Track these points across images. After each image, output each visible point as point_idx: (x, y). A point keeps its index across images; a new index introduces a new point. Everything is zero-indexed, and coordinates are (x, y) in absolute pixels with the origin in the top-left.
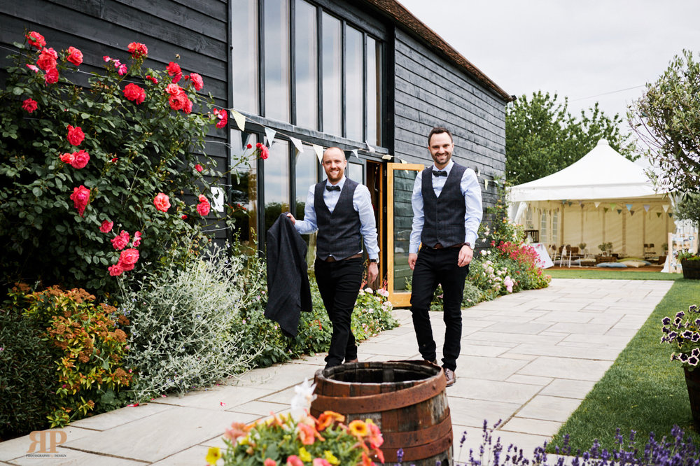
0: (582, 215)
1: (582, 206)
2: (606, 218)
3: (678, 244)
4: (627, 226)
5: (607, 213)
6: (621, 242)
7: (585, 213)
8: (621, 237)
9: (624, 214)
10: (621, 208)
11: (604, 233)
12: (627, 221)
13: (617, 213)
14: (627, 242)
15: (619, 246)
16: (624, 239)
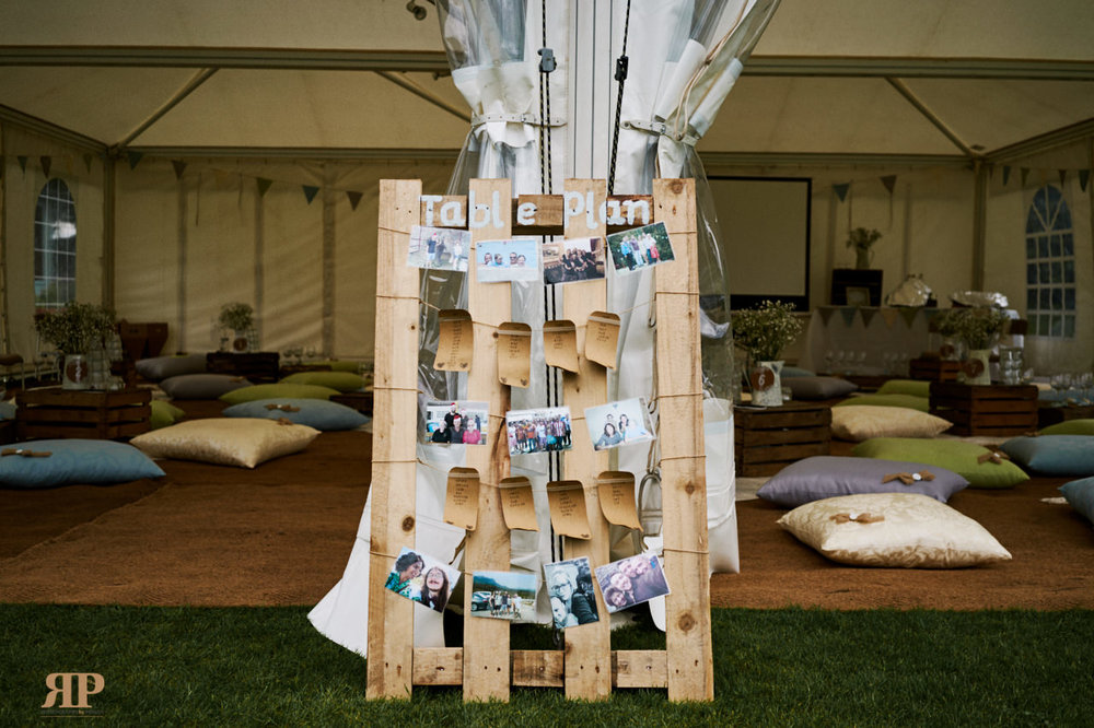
0: (183, 206)
1: (179, 167)
2: (268, 219)
3: (486, 308)
4: (340, 247)
5: (270, 199)
6: (319, 306)
7: (191, 197)
8: (320, 286)
9: (329, 205)
10: (317, 183)
11: (259, 271)
12: (338, 228)
13: (303, 197)
14: (338, 308)
15: (308, 321)
16: (328, 294)
